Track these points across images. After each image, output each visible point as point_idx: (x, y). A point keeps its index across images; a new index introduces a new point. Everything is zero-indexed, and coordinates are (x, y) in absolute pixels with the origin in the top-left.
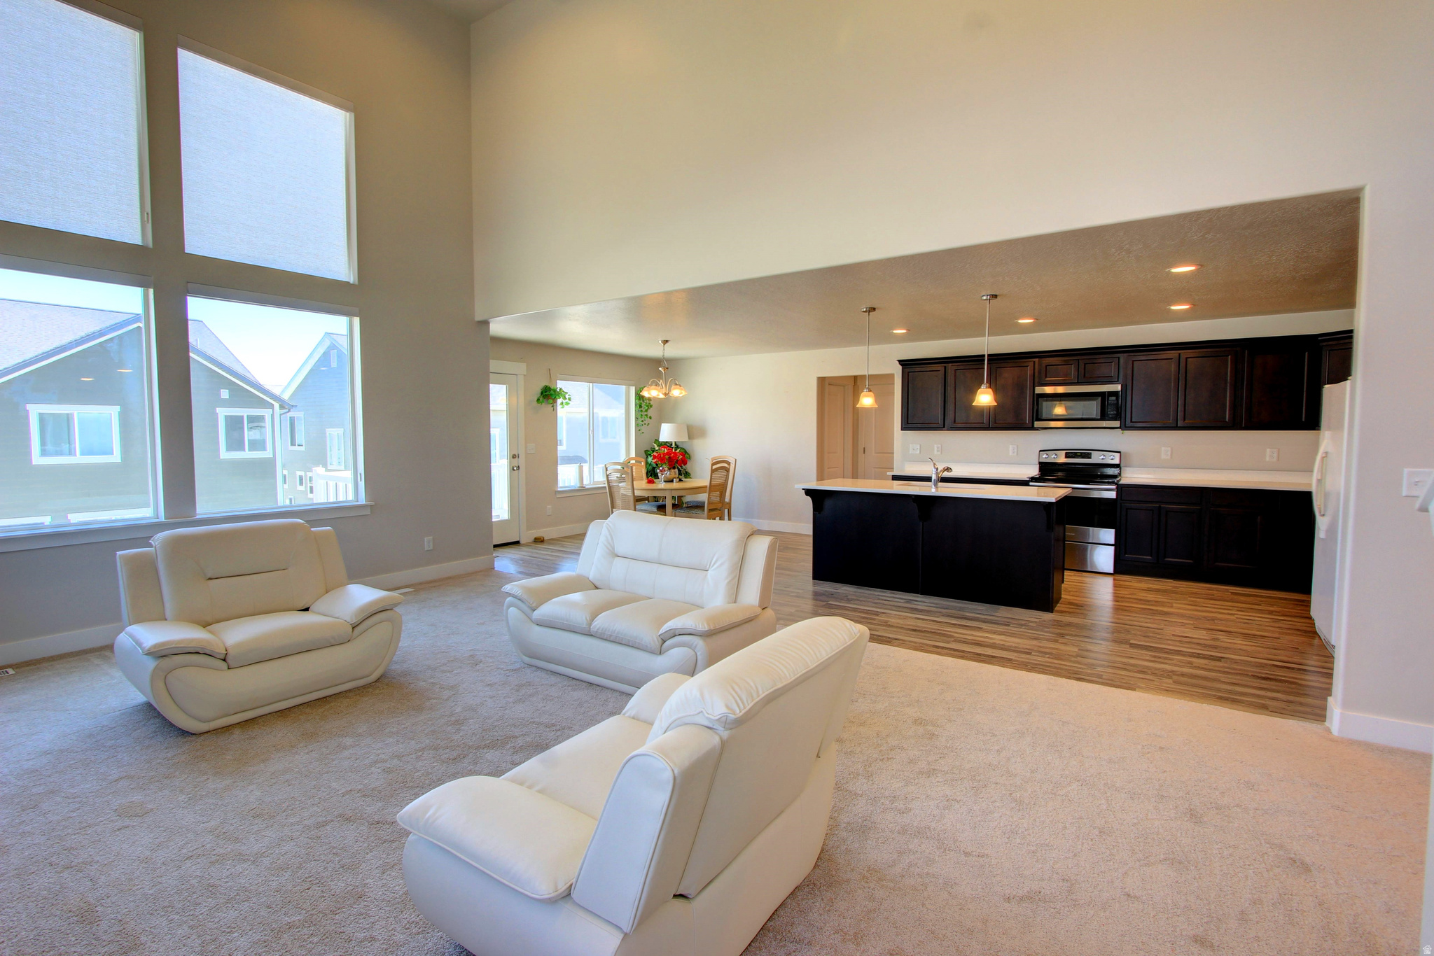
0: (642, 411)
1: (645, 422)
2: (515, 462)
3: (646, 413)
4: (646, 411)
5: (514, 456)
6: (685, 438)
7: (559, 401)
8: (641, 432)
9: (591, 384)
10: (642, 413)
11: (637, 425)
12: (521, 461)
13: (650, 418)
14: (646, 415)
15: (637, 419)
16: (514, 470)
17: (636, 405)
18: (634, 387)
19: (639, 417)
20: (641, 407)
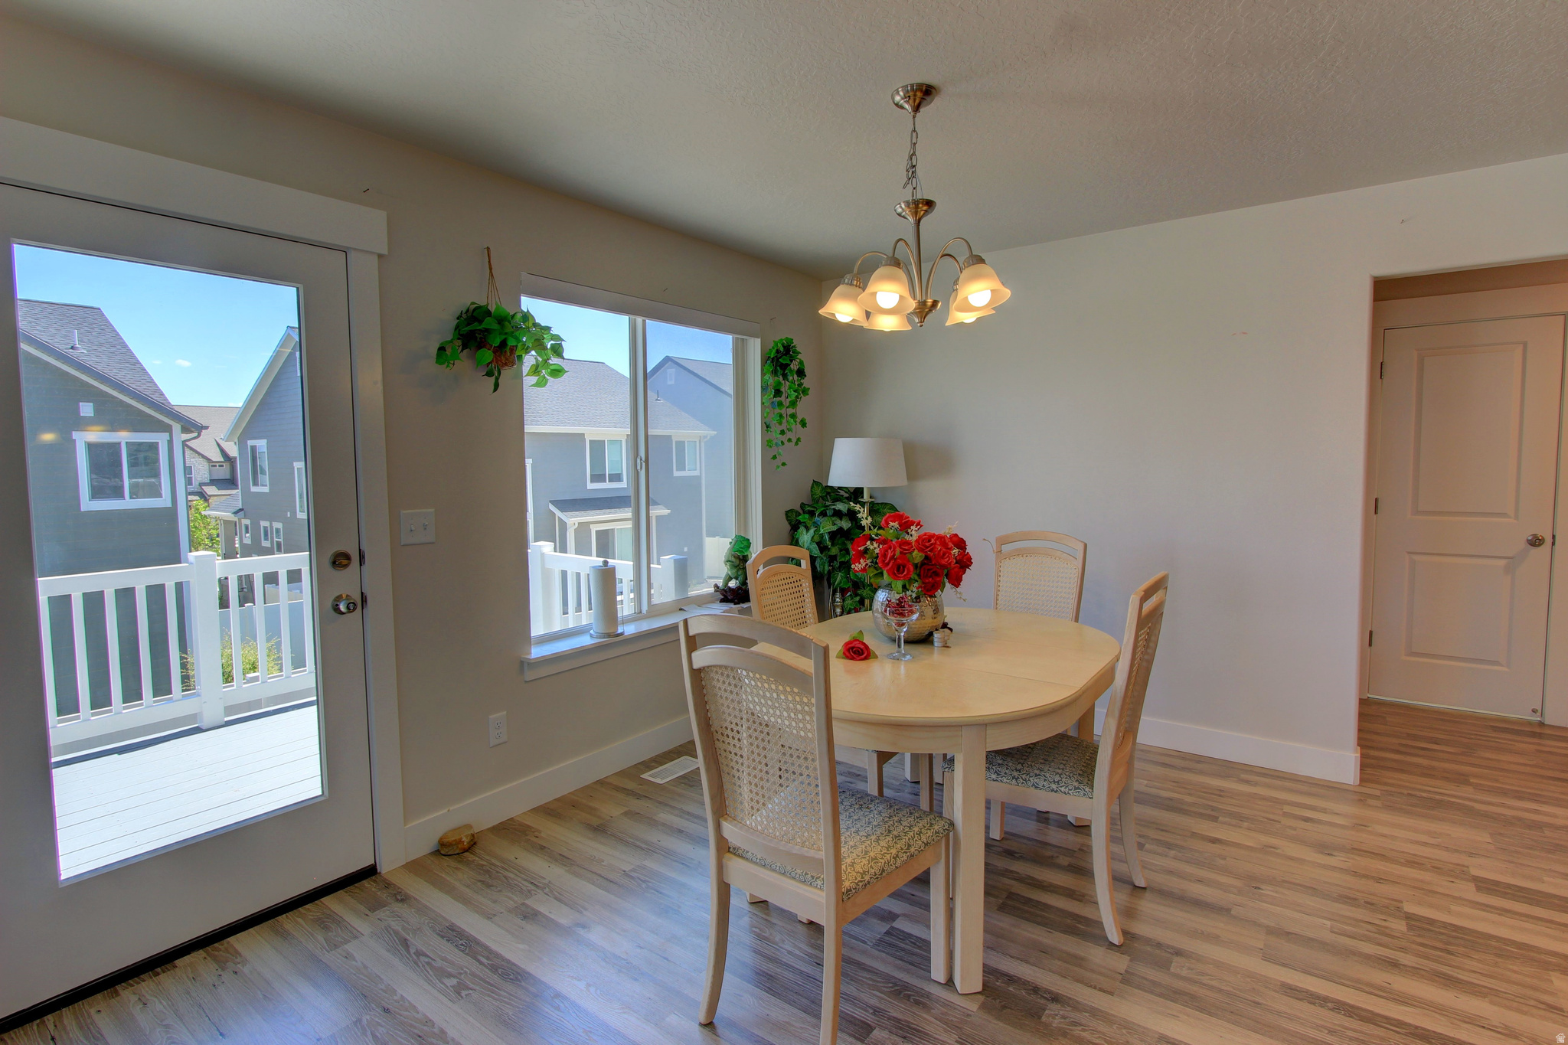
0: (780, 404)
1: (789, 435)
2: (346, 582)
3: (791, 411)
4: (793, 404)
5: (340, 560)
6: (897, 478)
7: (530, 359)
8: (778, 462)
9: (639, 320)
10: (783, 411)
11: (767, 444)
12: (377, 577)
13: (803, 424)
14: (793, 416)
15: (766, 426)
16: (336, 609)
17: (764, 389)
18: (758, 341)
19: (774, 421)
20: (778, 393)
